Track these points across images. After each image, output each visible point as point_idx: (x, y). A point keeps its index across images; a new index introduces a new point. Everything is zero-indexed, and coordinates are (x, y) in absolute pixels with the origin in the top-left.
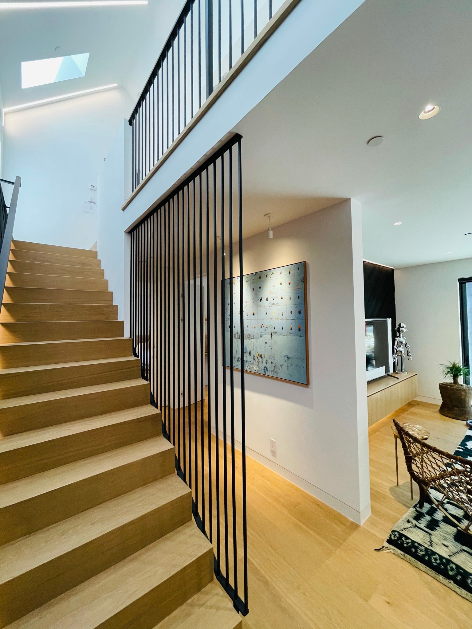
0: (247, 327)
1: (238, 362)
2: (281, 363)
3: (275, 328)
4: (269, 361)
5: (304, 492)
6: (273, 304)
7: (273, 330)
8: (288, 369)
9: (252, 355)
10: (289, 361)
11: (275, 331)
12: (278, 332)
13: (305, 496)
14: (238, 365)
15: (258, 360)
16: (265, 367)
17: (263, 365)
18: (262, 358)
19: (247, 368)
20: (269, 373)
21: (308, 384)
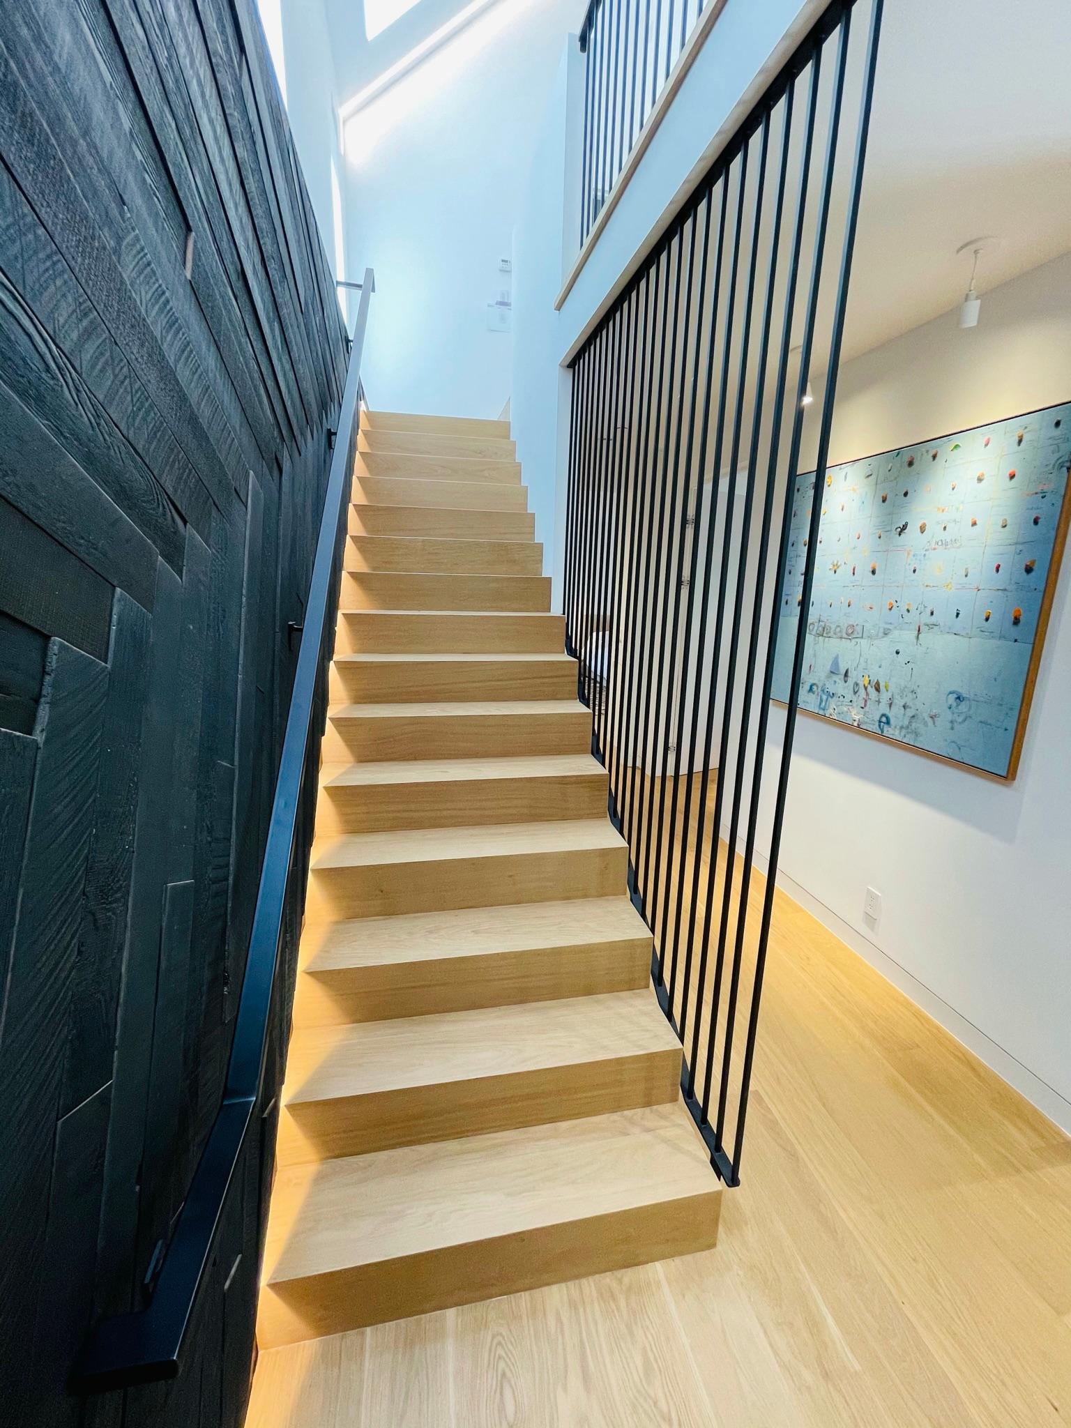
0: (849, 606)
1: (811, 694)
2: (934, 712)
3: (932, 614)
4: (899, 702)
5: (938, 1028)
6: (940, 543)
7: (926, 618)
8: (952, 728)
9: (851, 681)
10: (960, 707)
11: (933, 619)
12: (942, 624)
13: (938, 1036)
14: (808, 702)
15: (867, 694)
16: (883, 715)
17: (877, 709)
18: (878, 689)
19: (832, 711)
20: (892, 732)
21: (1010, 776)
